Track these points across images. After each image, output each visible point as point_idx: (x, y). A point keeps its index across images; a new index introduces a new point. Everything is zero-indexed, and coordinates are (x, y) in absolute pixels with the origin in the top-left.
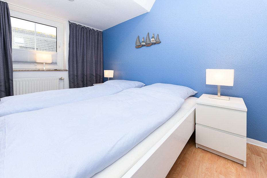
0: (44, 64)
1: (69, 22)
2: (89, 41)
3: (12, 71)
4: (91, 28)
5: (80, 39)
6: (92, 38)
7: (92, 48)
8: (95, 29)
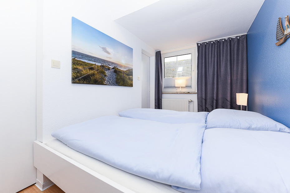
0: (180, 87)
1: (198, 44)
2: (223, 56)
3: (162, 94)
4: (226, 38)
5: (210, 58)
6: (227, 51)
7: (226, 64)
8: (233, 36)
